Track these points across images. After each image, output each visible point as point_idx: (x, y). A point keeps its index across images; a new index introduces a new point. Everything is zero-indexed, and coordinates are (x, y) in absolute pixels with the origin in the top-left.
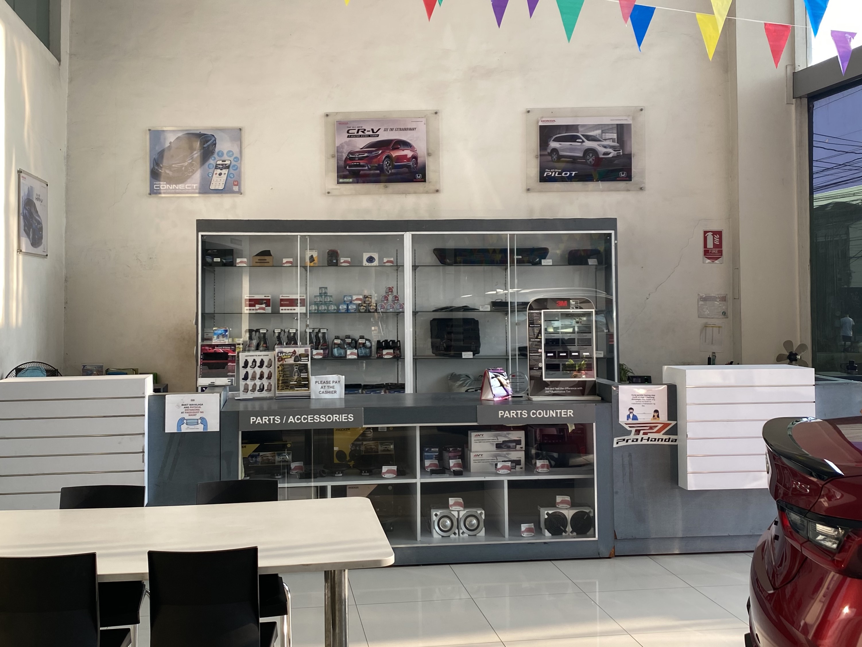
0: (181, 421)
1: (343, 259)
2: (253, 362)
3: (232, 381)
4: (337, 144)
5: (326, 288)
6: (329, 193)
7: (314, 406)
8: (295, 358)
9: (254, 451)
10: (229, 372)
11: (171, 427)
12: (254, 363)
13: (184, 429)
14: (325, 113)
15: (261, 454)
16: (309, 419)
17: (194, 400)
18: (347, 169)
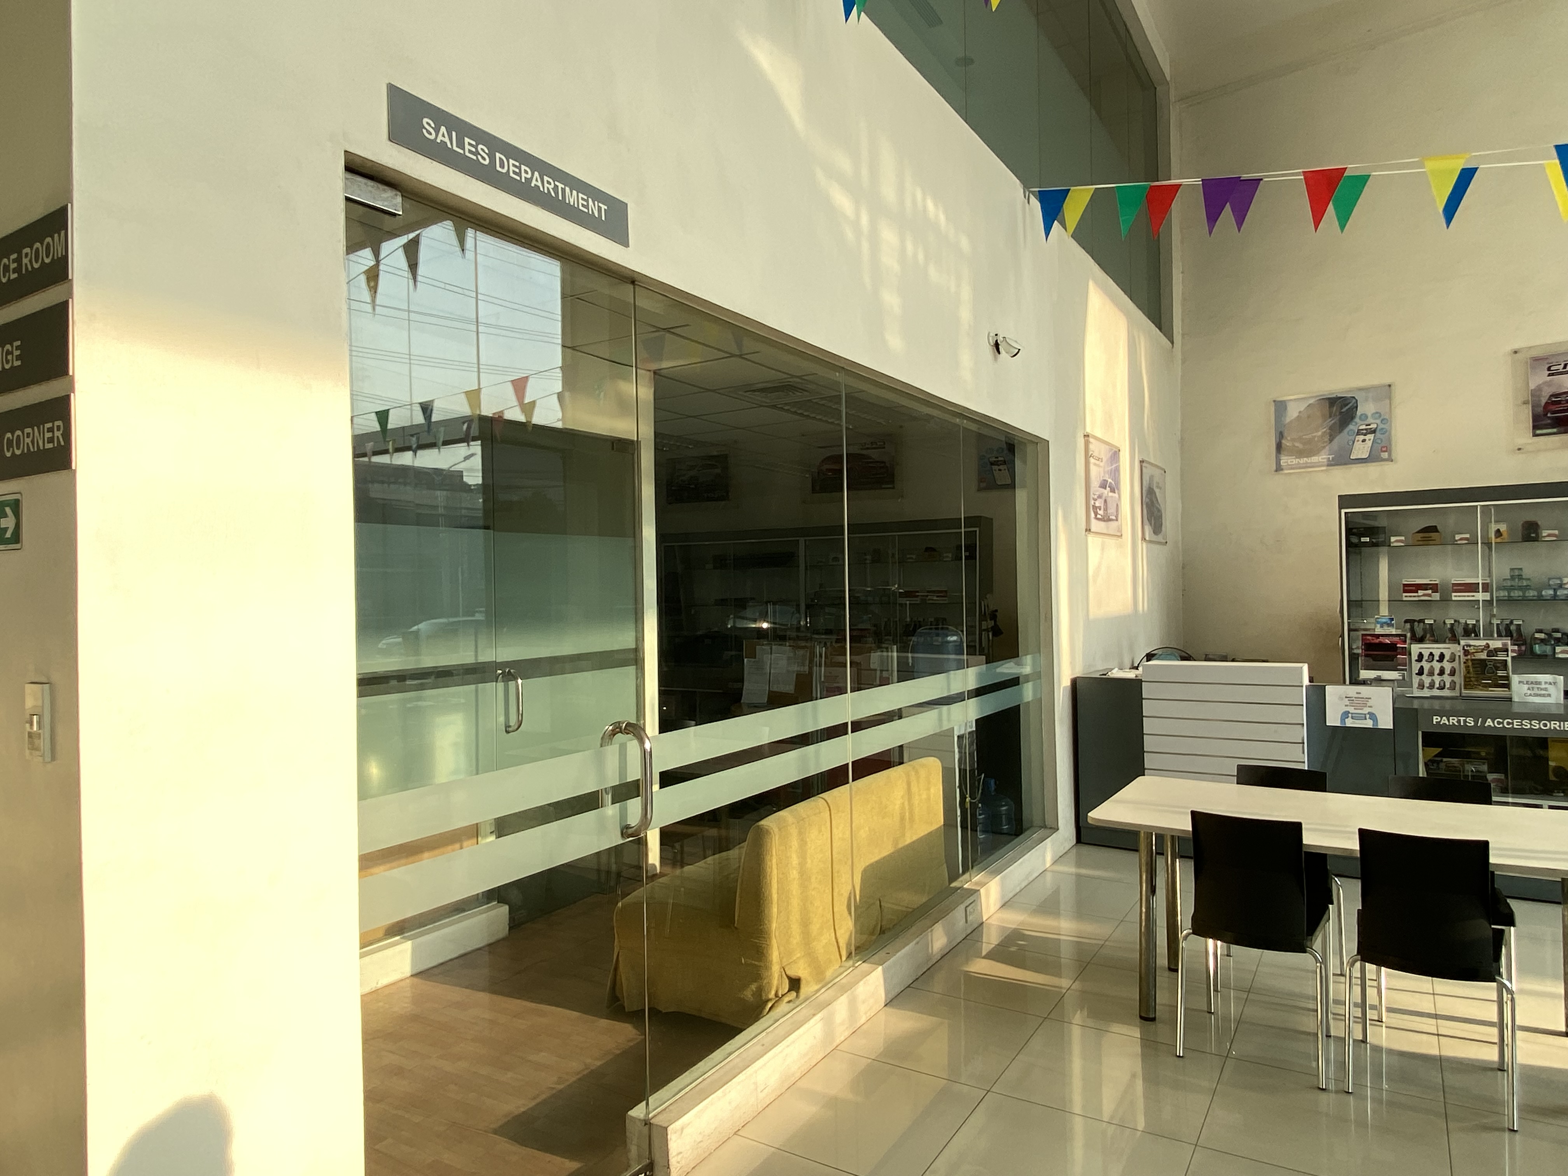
0: (1346, 715)
1: (1545, 533)
2: (1430, 655)
3: (1403, 676)
4: (1532, 386)
5: (1521, 569)
6: (1519, 449)
7: (1516, 709)
8: (1488, 652)
9: (1436, 756)
10: (1400, 666)
11: (1333, 719)
12: (1431, 657)
13: (1349, 723)
14: (1511, 350)
15: (1445, 760)
16: (1515, 723)
17: (1360, 693)
18: (1549, 417)
